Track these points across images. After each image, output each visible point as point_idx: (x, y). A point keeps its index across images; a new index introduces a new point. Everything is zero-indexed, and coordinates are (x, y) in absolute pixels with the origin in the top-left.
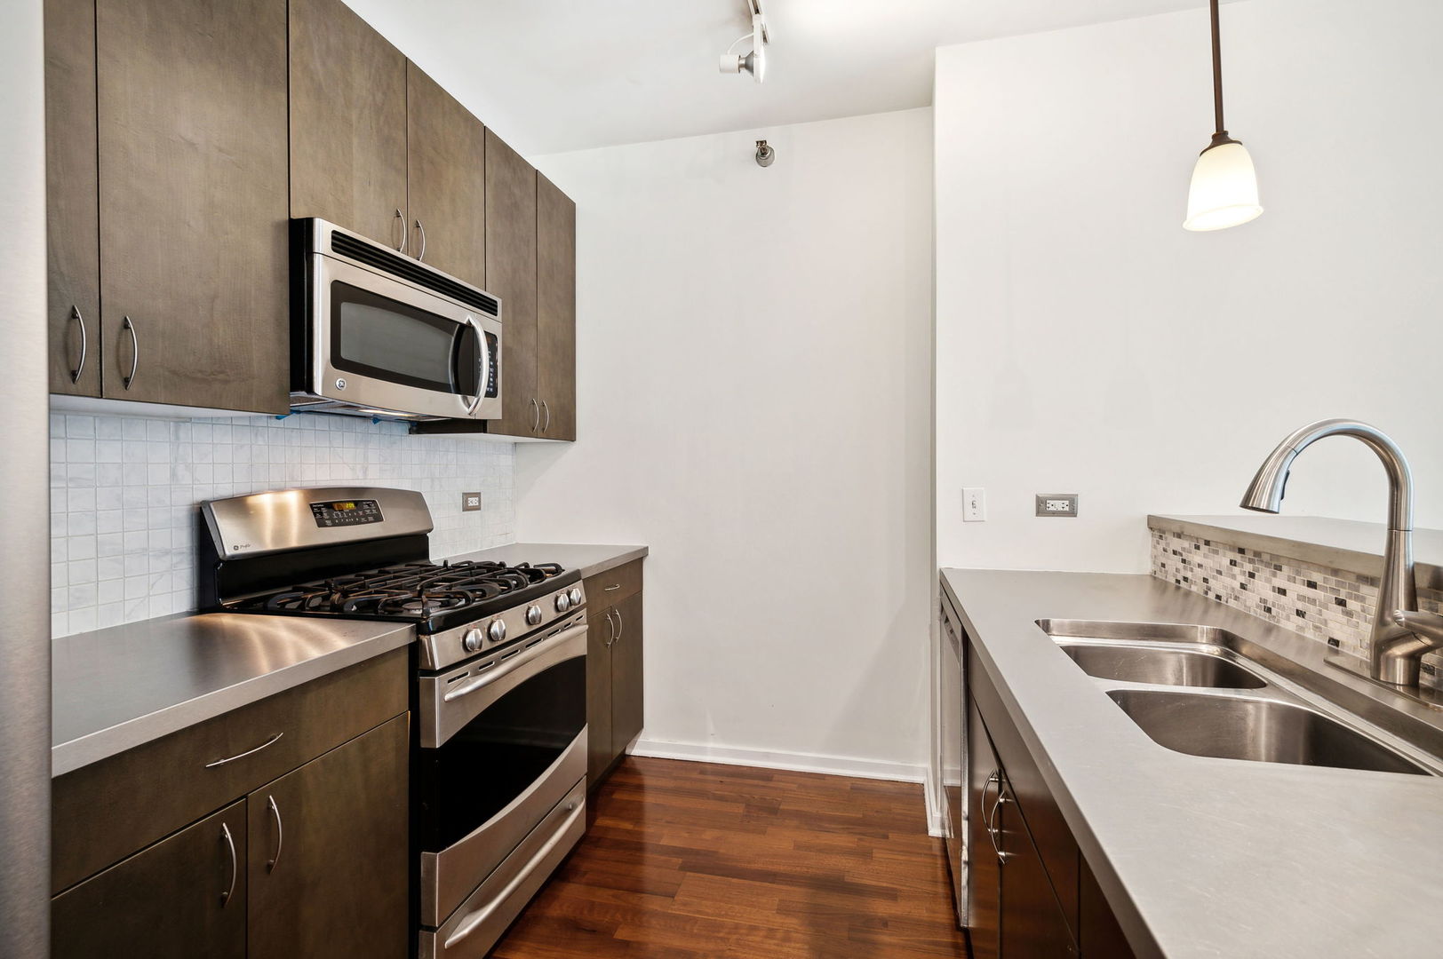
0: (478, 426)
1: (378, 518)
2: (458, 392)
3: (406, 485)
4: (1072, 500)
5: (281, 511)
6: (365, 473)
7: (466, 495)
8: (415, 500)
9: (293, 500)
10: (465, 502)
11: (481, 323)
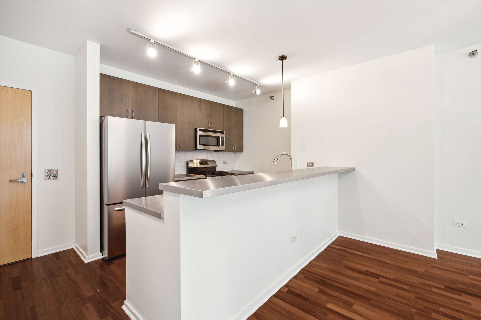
0: (222, 151)
1: (208, 164)
2: (218, 146)
3: (214, 160)
4: (313, 164)
5: (197, 163)
6: (207, 157)
7: (224, 161)
8: (214, 162)
9: (199, 161)
10: (224, 162)
11: (220, 135)
